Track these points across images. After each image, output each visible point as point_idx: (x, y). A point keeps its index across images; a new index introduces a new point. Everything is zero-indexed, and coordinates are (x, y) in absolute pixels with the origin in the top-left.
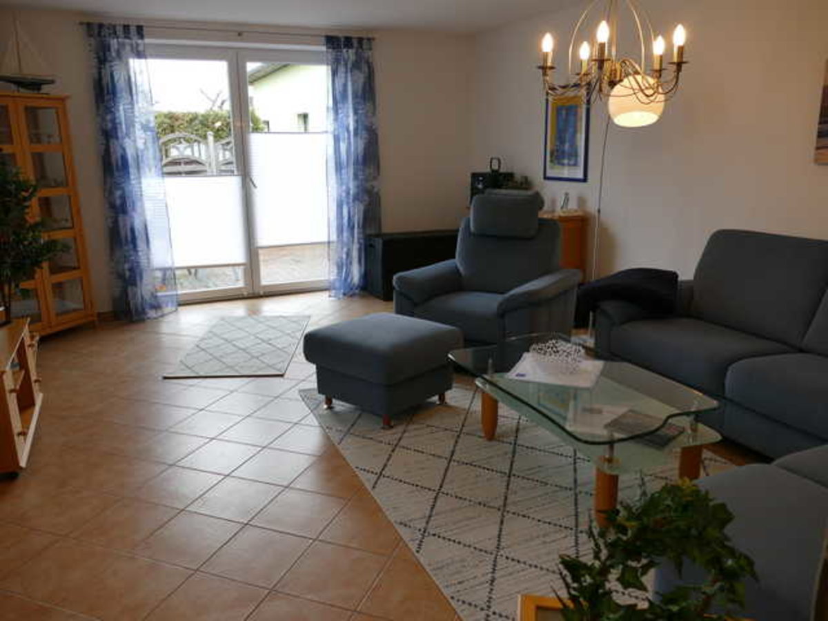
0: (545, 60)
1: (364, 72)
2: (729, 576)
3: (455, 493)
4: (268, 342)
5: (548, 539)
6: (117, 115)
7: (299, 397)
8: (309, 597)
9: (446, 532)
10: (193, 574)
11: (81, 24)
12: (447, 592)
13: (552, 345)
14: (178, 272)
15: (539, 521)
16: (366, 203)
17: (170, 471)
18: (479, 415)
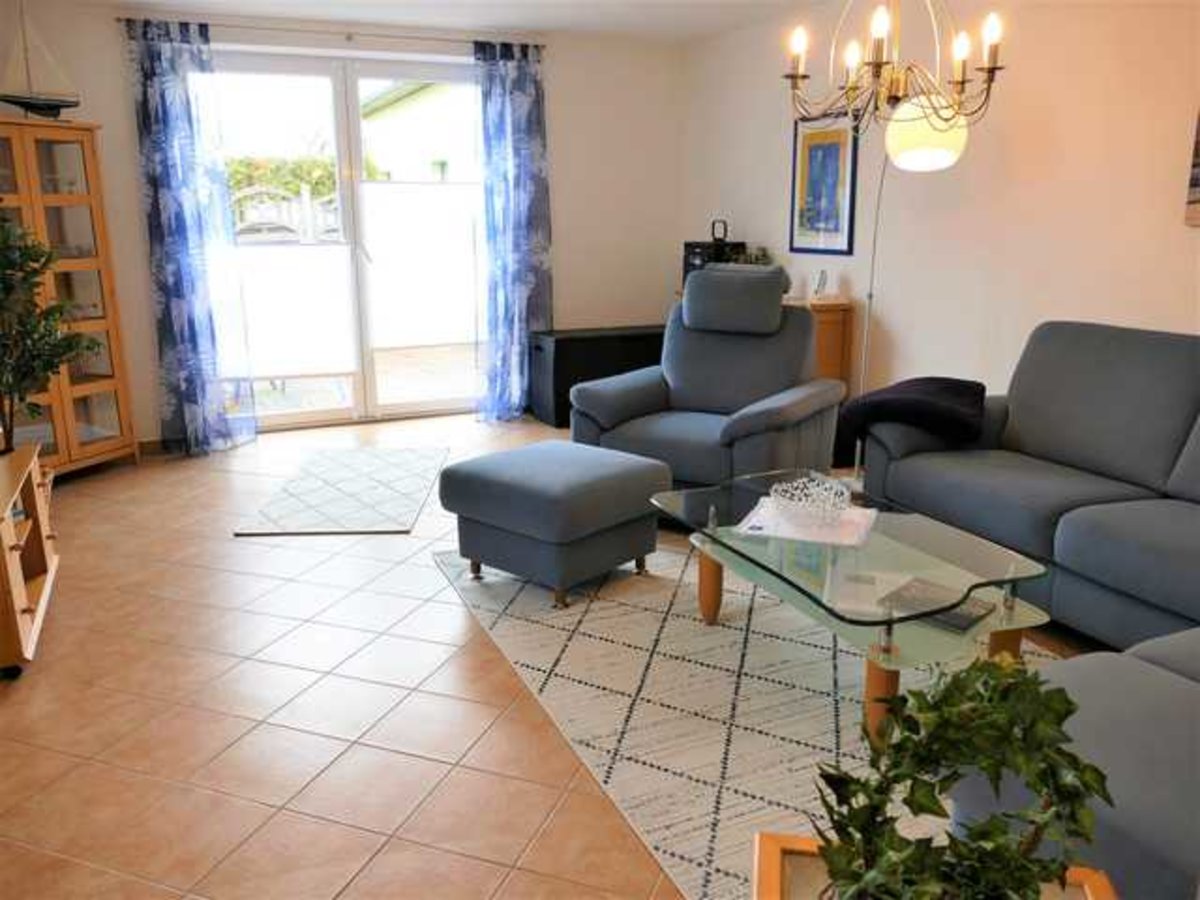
0: (796, 67)
1: (530, 95)
2: (1069, 797)
3: (660, 699)
4: (387, 485)
5: (795, 765)
6: (170, 155)
7: (433, 563)
8: (447, 846)
9: (647, 753)
10: (275, 814)
11: (119, 20)
12: (649, 841)
13: (801, 486)
14: (256, 386)
15: (783, 739)
16: (532, 286)
17: (242, 667)
18: (695, 590)
